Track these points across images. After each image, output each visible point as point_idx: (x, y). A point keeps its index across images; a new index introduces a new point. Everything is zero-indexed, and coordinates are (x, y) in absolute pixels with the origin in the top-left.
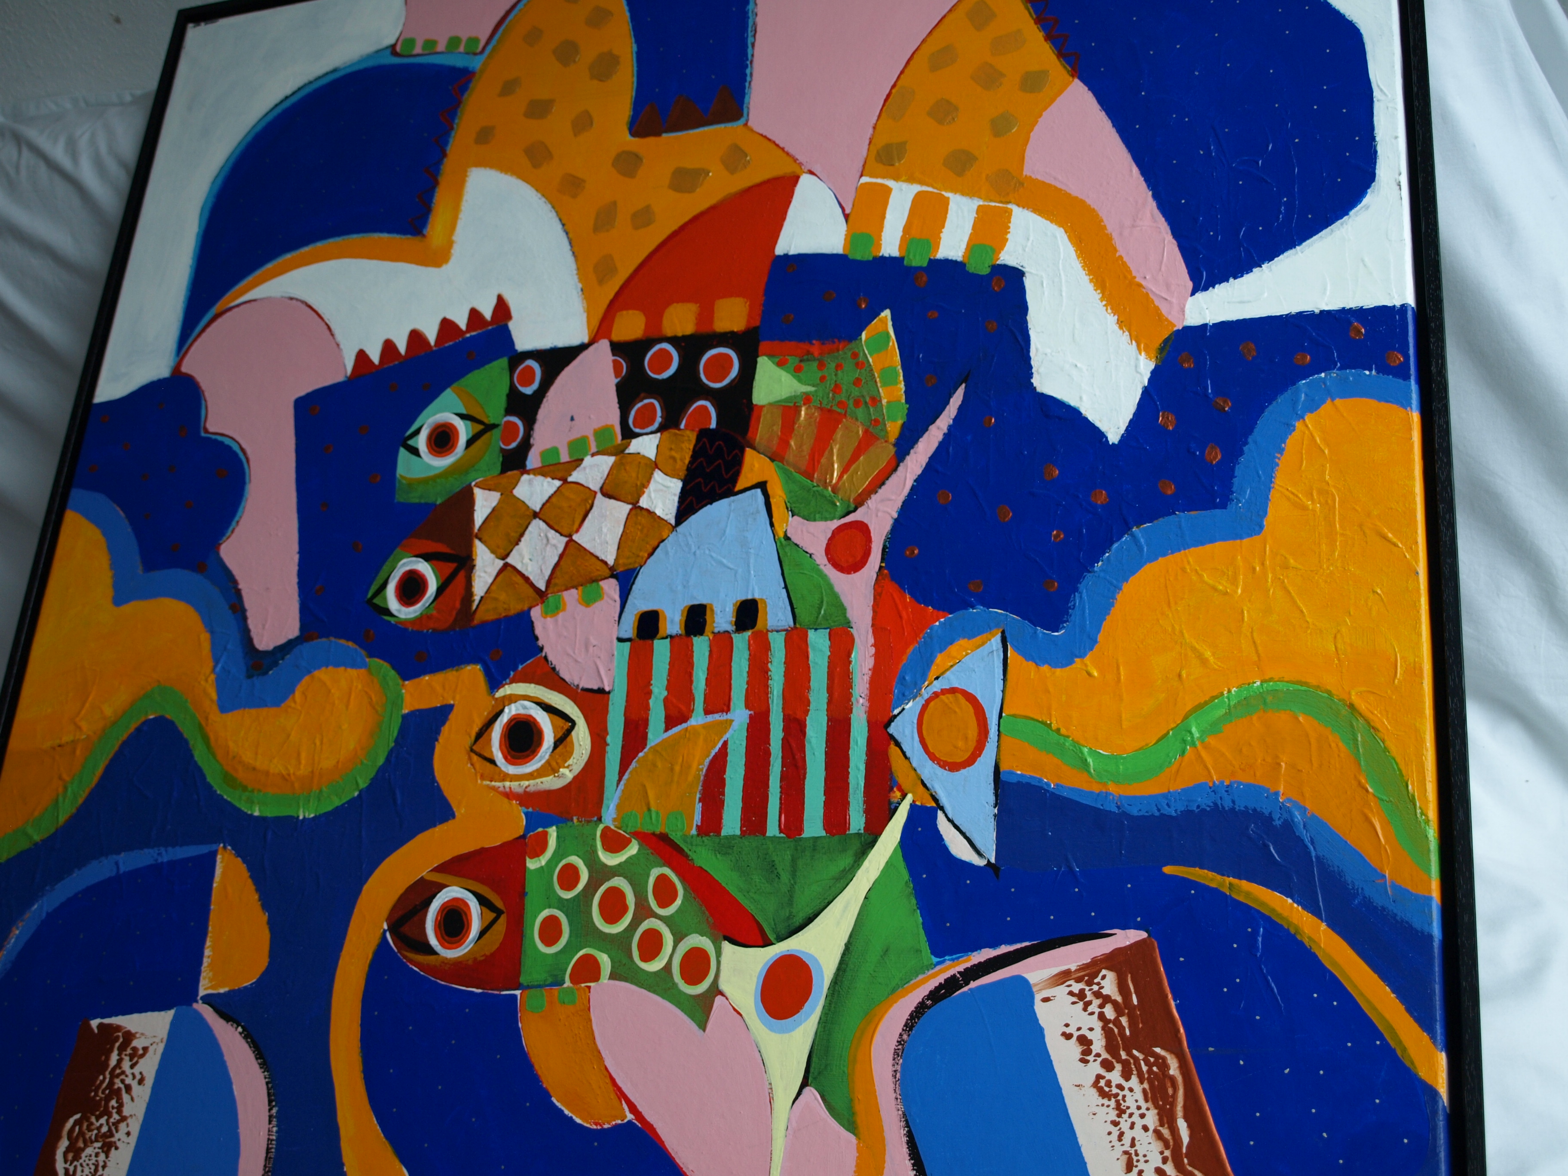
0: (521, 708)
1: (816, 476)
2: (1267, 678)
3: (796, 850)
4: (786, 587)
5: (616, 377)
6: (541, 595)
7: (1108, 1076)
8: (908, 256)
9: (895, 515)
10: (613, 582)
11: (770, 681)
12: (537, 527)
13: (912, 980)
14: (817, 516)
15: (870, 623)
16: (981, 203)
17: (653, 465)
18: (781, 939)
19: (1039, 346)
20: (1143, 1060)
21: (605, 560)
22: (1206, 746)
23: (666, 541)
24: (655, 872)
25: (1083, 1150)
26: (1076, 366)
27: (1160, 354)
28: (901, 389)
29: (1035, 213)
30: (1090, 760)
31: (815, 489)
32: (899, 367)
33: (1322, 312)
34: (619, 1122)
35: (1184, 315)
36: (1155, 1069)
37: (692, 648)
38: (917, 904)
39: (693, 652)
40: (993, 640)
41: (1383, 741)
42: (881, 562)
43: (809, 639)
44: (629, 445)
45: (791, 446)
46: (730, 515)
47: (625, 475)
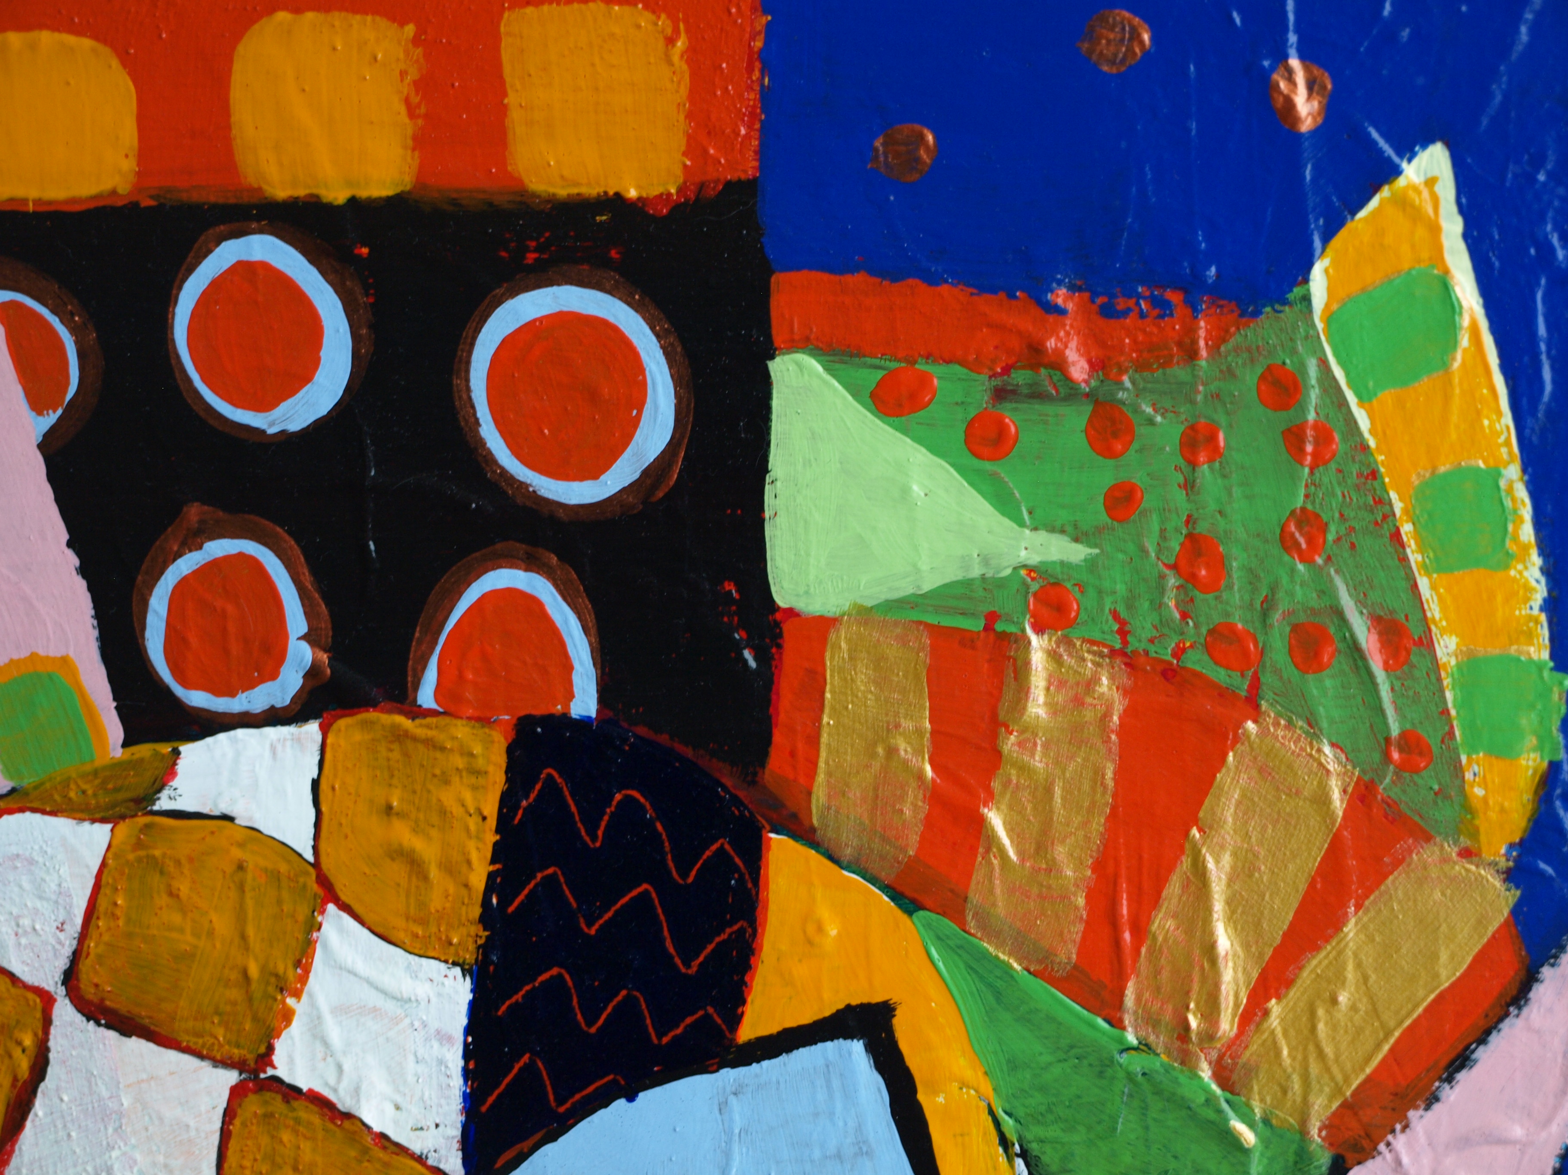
1: (1130, 997)
5: (38, 405)
17: (314, 887)
28: (1528, 590)
31: (1136, 1063)
32: (1513, 472)
44: (170, 772)
45: (992, 840)
46: (728, 1155)
47: (176, 918)
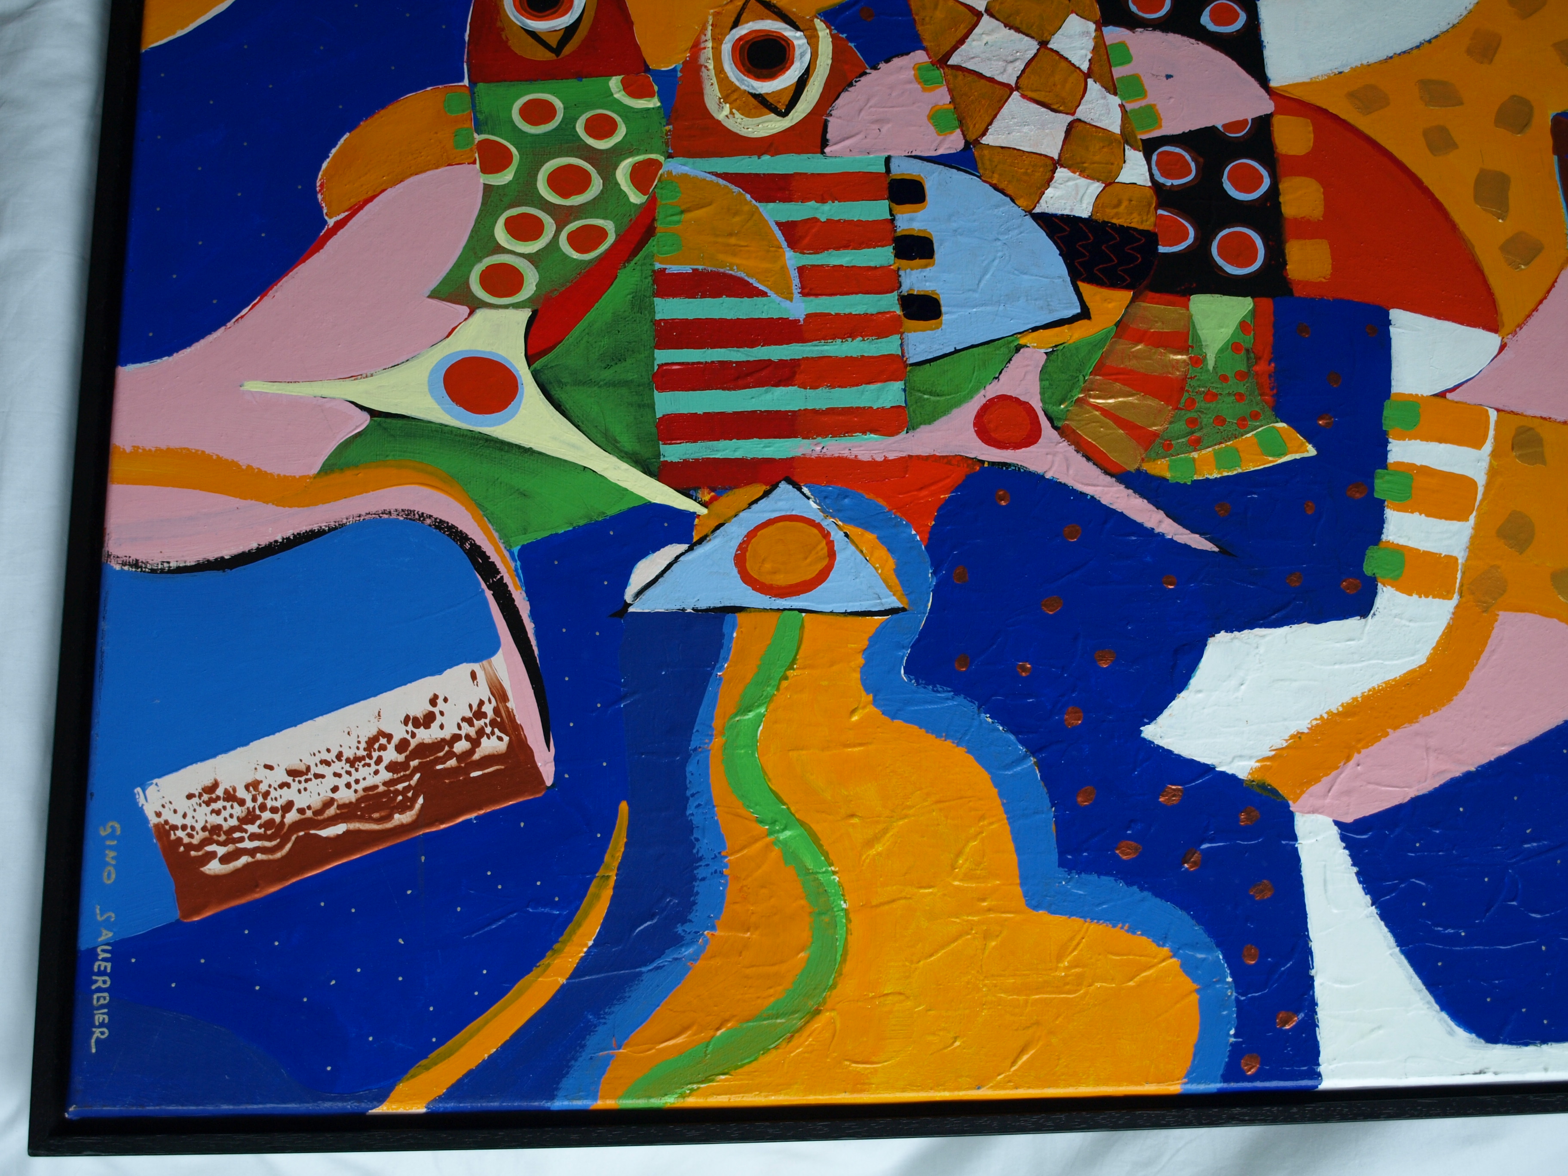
0: (801, 50)
1: (1098, 377)
2: (851, 916)
3: (639, 386)
4: (956, 351)
5: (1224, 126)
6: (942, 61)
7: (391, 747)
8: (1388, 474)
9: (1048, 476)
10: (960, 145)
11: (840, 340)
12: (1030, 46)
13: (492, 525)
14: (1047, 383)
15: (915, 453)
16: (1460, 561)
17: (1108, 181)
18: (536, 375)
19: (1267, 639)
20: (410, 785)
21: (988, 134)
22: (768, 847)
23: (1013, 204)
24: (609, 226)
25: (310, 722)
26: (1242, 684)
27: (1258, 785)
28: (1211, 474)
29: (1446, 628)
30: (751, 715)
31: (1081, 378)
32: (1240, 471)
33: (1312, 979)
34: (325, 211)
35: (1309, 813)
36: (400, 798)
37: (879, 246)
38: (579, 526)
39: (874, 248)
40: (894, 598)
41: (776, 1047)
42: (989, 462)
43: (892, 383)
44: (1135, 149)
45: (1137, 345)
46: (1047, 278)
47: (1097, 147)
